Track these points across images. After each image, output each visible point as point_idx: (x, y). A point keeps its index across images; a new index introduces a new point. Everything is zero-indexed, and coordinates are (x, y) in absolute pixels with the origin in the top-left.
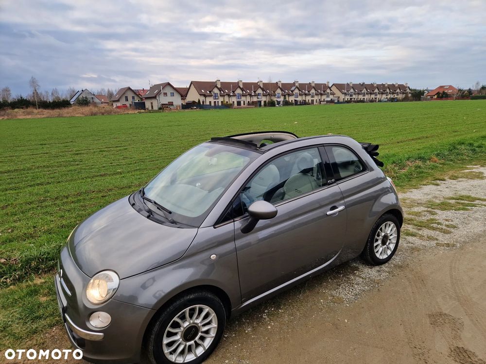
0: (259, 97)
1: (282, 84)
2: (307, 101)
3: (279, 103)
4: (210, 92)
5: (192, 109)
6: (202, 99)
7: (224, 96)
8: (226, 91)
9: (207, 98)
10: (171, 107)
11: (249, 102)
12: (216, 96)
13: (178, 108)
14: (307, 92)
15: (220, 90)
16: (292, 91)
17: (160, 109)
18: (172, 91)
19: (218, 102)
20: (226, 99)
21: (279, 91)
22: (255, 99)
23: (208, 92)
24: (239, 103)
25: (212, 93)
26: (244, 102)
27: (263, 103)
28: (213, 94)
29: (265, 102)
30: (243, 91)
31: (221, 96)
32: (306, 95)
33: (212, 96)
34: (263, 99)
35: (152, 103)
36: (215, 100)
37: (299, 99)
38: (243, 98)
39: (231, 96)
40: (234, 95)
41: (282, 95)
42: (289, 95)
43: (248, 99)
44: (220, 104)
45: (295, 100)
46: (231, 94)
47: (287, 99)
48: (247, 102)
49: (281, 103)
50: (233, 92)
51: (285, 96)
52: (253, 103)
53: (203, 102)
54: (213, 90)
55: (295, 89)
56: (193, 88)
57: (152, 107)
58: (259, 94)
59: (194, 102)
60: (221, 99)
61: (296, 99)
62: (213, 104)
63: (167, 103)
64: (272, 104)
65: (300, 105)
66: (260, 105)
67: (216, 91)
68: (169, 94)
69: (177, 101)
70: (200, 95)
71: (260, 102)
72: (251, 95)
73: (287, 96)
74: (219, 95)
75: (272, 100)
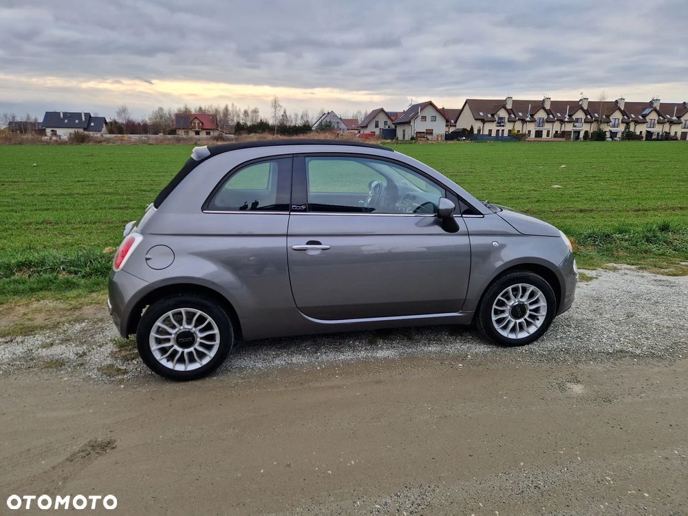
0: (577, 124)
1: (627, 104)
2: (672, 134)
3: (613, 135)
4: (493, 115)
5: (459, 140)
6: (477, 126)
7: (515, 122)
8: (520, 114)
9: (485, 125)
10: (429, 137)
11: (557, 132)
12: (501, 122)
13: (439, 139)
14: (674, 118)
15: (509, 112)
16: (644, 116)
17: (412, 138)
18: (434, 113)
19: (503, 130)
20: (518, 126)
21: (617, 115)
22: (569, 127)
23: (489, 116)
24: (539, 134)
25: (495, 116)
26: (548, 132)
27: (582, 135)
28: (497, 119)
29: (586, 132)
30: (548, 115)
31: (509, 121)
32: (672, 123)
33: (494, 121)
34: (584, 128)
35: (404, 131)
36: (498, 128)
37: (658, 129)
38: (548, 126)
39: (526, 122)
40: (533, 121)
41: (622, 122)
42: (637, 122)
43: (557, 127)
44: (506, 134)
45: (648, 132)
46: (528, 119)
47: (632, 129)
48: (554, 132)
49: (619, 135)
50: (532, 116)
51: (628, 124)
52: (564, 134)
53: (479, 131)
54: (498, 113)
55: (651, 111)
56: (467, 111)
57: (404, 135)
58: (577, 121)
59: (465, 130)
60: (508, 126)
61: (649, 130)
62: (494, 134)
63: (425, 131)
64: (599, 136)
65: (657, 140)
66: (577, 138)
67: (502, 113)
68: (429, 119)
69: (440, 128)
70: (476, 119)
71: (579, 132)
72: (562, 122)
73: (632, 125)
74: (506, 120)
75: (600, 129)
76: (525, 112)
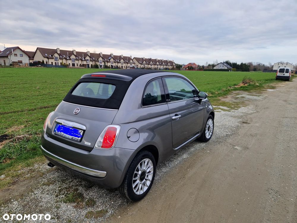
0: (87, 62)
1: (103, 55)
2: (119, 66)
3: (101, 66)
4: (52, 56)
5: (37, 66)
6: (45, 60)
7: (63, 59)
8: (64, 56)
9: (49, 60)
10: (21, 64)
11: (80, 64)
12: (56, 59)
13: (27, 65)
14: (118, 61)
15: (59, 55)
16: (109, 60)
17: (11, 65)
18: (22, 53)
19: (58, 63)
20: (64, 61)
21: (101, 59)
22: (85, 63)
23: (50, 56)
24: (73, 65)
25: (53, 56)
26: (77, 64)
27: (90, 66)
28: (54, 57)
29: (92, 65)
30: (76, 57)
31: (60, 59)
32: (118, 62)
33: (53, 58)
34: (91, 63)
35: (4, 61)
36: (56, 62)
37: (114, 65)
38: (76, 62)
39: (67, 59)
40: (70, 59)
41: (103, 62)
42: (107, 62)
43: (80, 62)
44: (59, 64)
45: (111, 65)
46: (68, 58)
47: (106, 64)
48: (79, 65)
49: (103, 66)
50: (69, 57)
51: (105, 62)
52: (83, 65)
53: (47, 62)
54: (54, 55)
55: (111, 58)
56: (38, 52)
57: (5, 63)
58: (87, 60)
59: (39, 62)
60: (60, 61)
61: (112, 65)
62: (54, 64)
63: (17, 61)
64: (96, 67)
65: (115, 68)
66: (89, 67)
67: (56, 55)
68: (19, 55)
69: (26, 60)
70: (44, 57)
71: (89, 65)
72: (82, 60)
73: (106, 63)
74: (59, 58)
75: (96, 64)
76: (66, 55)
